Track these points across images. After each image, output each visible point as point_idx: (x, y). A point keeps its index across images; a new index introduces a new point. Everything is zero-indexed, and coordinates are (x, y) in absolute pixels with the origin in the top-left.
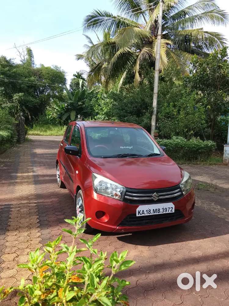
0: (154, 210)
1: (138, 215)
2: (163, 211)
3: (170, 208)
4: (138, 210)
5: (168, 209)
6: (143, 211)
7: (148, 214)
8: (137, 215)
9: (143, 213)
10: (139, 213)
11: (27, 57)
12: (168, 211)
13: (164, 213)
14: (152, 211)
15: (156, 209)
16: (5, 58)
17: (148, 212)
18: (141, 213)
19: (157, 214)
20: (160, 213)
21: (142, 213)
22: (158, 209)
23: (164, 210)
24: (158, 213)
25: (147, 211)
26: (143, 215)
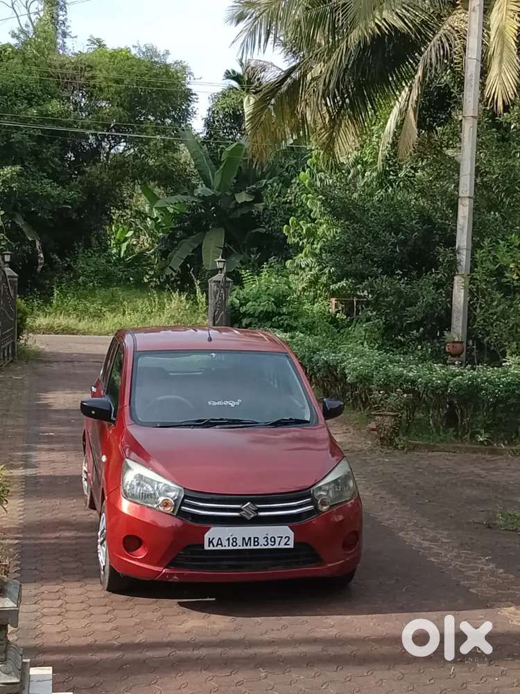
0: (244, 539)
1: (209, 546)
2: (266, 544)
3: (282, 537)
4: (207, 536)
5: (278, 540)
6: (220, 539)
7: (231, 548)
8: (206, 548)
9: (220, 543)
10: (210, 542)
12: (279, 544)
13: (269, 547)
14: (240, 542)
15: (250, 538)
17: (231, 541)
18: (215, 542)
19: (252, 547)
20: (259, 547)
21: (218, 544)
22: (255, 538)
23: (269, 541)
24: (254, 545)
25: (229, 539)
26: (219, 548)
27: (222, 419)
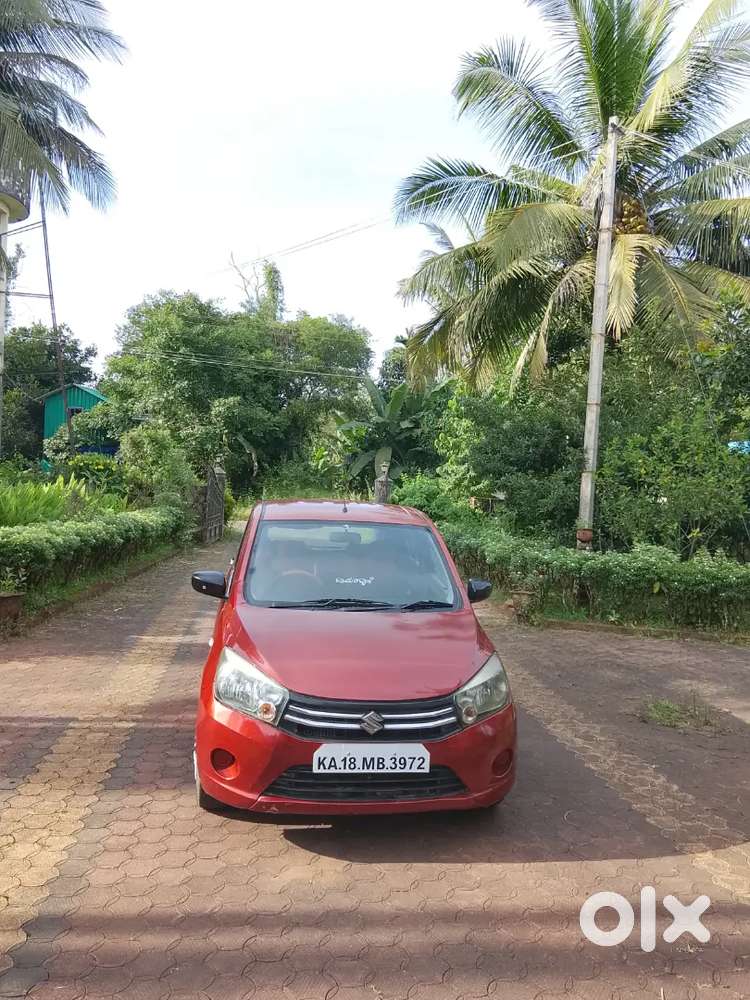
0: (365, 759)
1: (319, 768)
2: (393, 767)
3: (415, 758)
4: (317, 755)
5: (409, 762)
6: (333, 759)
7: (347, 771)
8: (315, 770)
9: (333, 764)
10: (321, 763)
11: (264, 291)
12: (410, 768)
13: (398, 770)
14: (359, 763)
15: (372, 759)
16: (196, 299)
17: (348, 763)
18: (327, 764)
19: (376, 771)
20: (384, 771)
21: (330, 766)
22: (379, 759)
23: (397, 763)
24: (378, 768)
25: (345, 759)
26: (333, 770)
27: (349, 600)
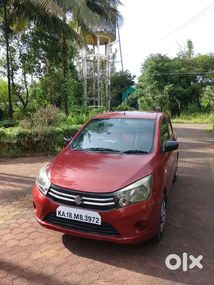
0: (75, 215)
1: (59, 215)
2: (86, 220)
3: (95, 218)
4: (58, 210)
5: (92, 219)
6: (63, 212)
7: (69, 218)
8: (57, 215)
9: (63, 214)
10: (59, 213)
11: (187, 49)
12: (93, 222)
13: (88, 222)
14: (73, 216)
15: (78, 215)
17: (69, 215)
18: (61, 213)
19: (79, 220)
20: (82, 221)
21: (62, 215)
22: (80, 215)
23: (88, 218)
24: (80, 219)
25: (68, 213)
26: (63, 217)
